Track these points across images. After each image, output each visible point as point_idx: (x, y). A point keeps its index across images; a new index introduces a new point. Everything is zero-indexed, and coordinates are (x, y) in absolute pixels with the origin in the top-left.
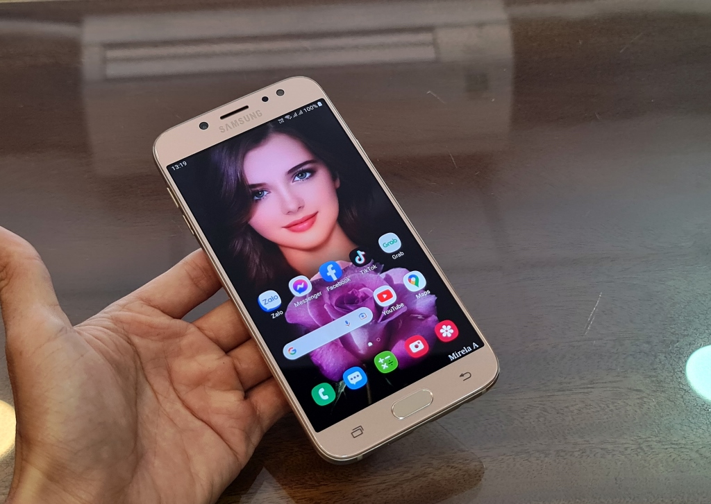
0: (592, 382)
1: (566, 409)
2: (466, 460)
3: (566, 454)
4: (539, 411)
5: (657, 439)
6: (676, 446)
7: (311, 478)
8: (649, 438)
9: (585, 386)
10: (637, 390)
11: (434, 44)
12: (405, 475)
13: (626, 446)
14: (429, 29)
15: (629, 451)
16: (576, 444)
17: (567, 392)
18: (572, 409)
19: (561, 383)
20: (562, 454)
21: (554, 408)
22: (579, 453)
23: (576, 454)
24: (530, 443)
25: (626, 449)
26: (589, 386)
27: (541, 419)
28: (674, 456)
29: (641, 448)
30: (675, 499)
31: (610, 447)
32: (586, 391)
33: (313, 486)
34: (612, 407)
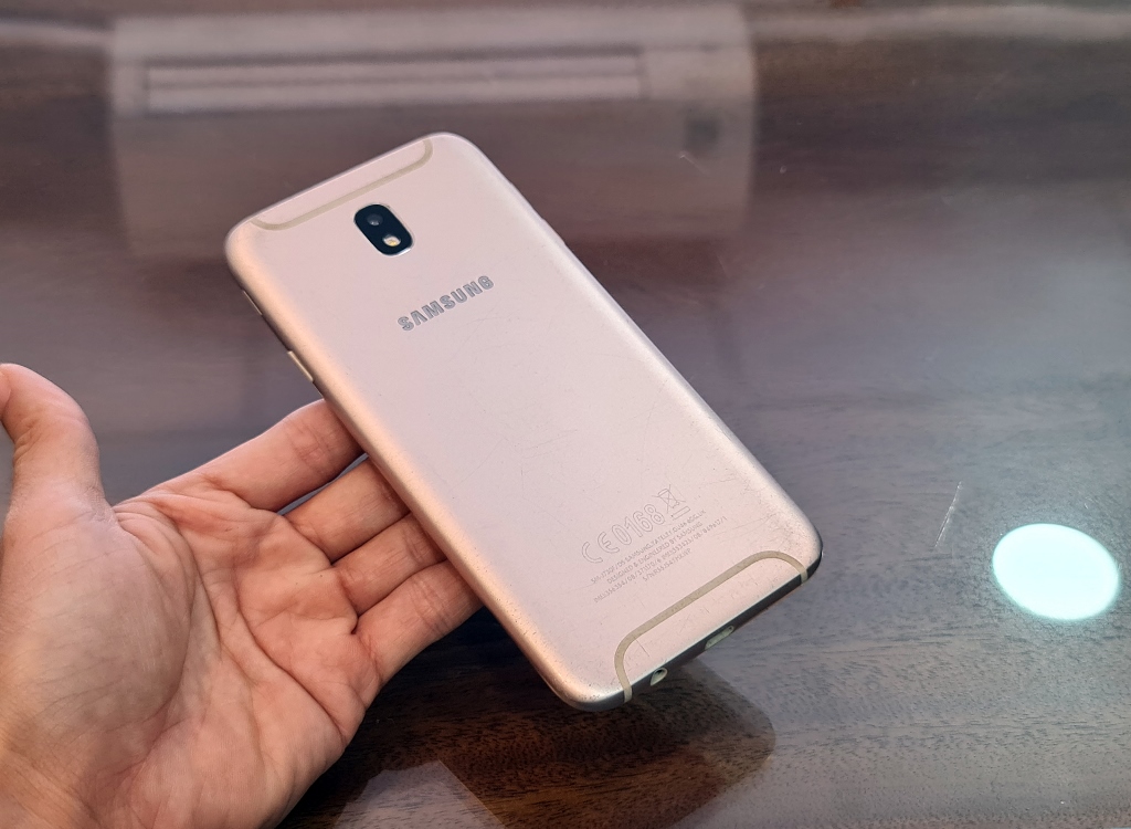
0: (950, 626)
1: (910, 671)
2: (757, 752)
3: (913, 743)
4: (868, 673)
5: (1054, 720)
6: (1083, 732)
7: (510, 780)
8: (1041, 717)
9: (939, 632)
10: (1020, 640)
11: (640, 72)
12: (660, 776)
13: (1006, 730)
14: (632, 50)
15: (1010, 740)
16: (928, 726)
17: (912, 642)
18: (919, 668)
19: (901, 628)
20: (907, 743)
21: (891, 667)
22: (933, 741)
23: (929, 743)
24: (856, 724)
25: (1006, 735)
26: (944, 632)
27: (873, 687)
28: (1081, 747)
29: (1028, 734)
30: (1085, 818)
31: (981, 733)
32: (940, 640)
33: (513, 794)
34: (982, 667)
